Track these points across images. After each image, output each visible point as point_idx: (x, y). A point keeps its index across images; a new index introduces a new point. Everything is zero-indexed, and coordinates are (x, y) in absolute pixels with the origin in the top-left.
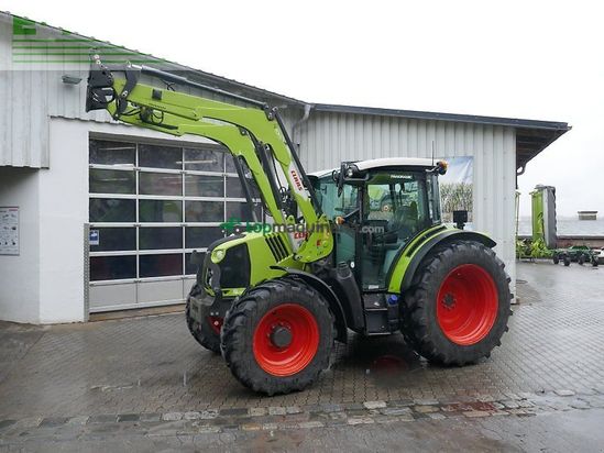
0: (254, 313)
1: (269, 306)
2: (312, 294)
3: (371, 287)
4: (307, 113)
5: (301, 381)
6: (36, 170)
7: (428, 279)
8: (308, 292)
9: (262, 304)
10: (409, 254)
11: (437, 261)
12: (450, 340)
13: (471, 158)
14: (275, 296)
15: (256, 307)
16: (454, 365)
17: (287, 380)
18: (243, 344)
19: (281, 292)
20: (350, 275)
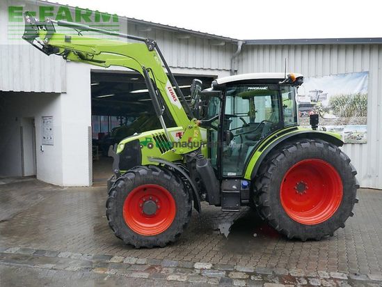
0: (122, 190)
1: (134, 185)
2: (169, 178)
3: (229, 174)
4: (240, 47)
5: (161, 240)
6: (59, 94)
7: (273, 169)
8: (166, 176)
9: (129, 184)
10: (261, 150)
11: (282, 155)
12: (291, 219)
13: (368, 72)
14: (139, 178)
15: (124, 185)
16: (296, 239)
17: (150, 238)
18: (115, 211)
19: (144, 175)
20: (206, 165)
